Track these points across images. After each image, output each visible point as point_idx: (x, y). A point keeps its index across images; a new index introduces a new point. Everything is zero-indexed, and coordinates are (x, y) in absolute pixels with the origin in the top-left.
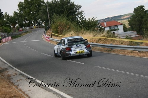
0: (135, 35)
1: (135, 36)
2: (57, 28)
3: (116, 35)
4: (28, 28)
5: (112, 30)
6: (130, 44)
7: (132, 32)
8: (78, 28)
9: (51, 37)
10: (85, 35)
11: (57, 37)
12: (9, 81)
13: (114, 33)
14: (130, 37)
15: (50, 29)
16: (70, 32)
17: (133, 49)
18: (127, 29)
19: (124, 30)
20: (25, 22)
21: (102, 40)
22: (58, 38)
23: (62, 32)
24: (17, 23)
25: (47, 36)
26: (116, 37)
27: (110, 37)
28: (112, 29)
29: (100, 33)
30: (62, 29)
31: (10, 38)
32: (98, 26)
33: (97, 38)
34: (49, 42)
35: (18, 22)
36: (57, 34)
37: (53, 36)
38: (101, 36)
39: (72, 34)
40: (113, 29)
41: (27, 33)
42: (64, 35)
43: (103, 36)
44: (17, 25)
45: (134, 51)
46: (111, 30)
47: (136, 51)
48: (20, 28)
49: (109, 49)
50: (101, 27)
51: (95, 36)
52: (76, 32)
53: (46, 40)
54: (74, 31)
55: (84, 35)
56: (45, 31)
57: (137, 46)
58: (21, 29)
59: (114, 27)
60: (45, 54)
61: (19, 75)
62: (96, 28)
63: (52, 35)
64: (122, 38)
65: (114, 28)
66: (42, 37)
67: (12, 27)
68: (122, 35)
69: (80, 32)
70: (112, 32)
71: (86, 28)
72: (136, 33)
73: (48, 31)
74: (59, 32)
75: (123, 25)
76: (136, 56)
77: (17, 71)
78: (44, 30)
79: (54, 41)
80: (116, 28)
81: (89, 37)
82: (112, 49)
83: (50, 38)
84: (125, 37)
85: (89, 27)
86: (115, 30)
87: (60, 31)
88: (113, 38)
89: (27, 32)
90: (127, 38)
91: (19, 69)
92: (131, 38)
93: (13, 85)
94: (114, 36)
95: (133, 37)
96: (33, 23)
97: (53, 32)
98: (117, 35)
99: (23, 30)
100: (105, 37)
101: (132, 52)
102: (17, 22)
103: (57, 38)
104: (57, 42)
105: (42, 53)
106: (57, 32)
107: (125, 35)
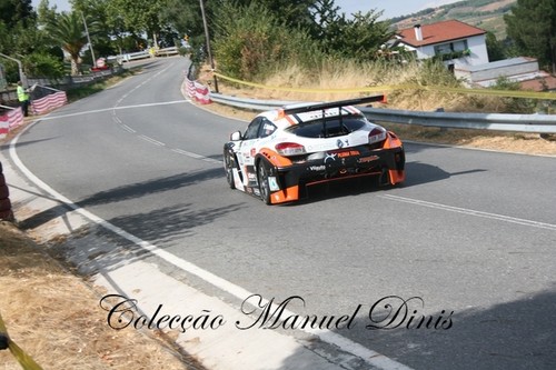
0: (534, 72)
1: (530, 76)
2: (236, 55)
3: (458, 75)
4: (127, 57)
5: (446, 58)
6: (512, 106)
7: (521, 60)
8: (313, 52)
9: (214, 89)
10: (342, 79)
11: (238, 88)
12: (62, 259)
13: (451, 67)
14: (512, 80)
15: (208, 60)
16: (283, 67)
19: (489, 56)
20: (116, 33)
21: (405, 94)
22: (242, 91)
23: (256, 68)
24: (85, 41)
26: (457, 84)
27: (435, 83)
28: (446, 51)
29: (396, 69)
30: (257, 59)
31: (61, 96)
32: (392, 42)
34: (207, 108)
35: (91, 35)
36: (237, 77)
38: (402, 80)
39: (291, 77)
40: (449, 51)
41: (124, 77)
42: (262, 81)
43: (408, 82)
44: (85, 49)
48: (97, 59)
49: (430, 129)
50: (403, 47)
51: (379, 80)
52: (310, 66)
53: (197, 99)
54: (299, 65)
55: (335, 76)
56: (193, 69)
58: (100, 63)
59: (452, 44)
60: (190, 154)
61: (98, 234)
62: (384, 50)
63: (217, 82)
64: (482, 83)
65: (452, 48)
66: (182, 90)
67: (67, 55)
68: (482, 75)
69: (321, 69)
70: (447, 63)
71: (346, 53)
72: (536, 65)
73: (204, 66)
74: (244, 68)
75: (484, 37)
76: (534, 153)
77: (86, 219)
78: (186, 61)
79: (224, 105)
80: (459, 48)
81: (356, 84)
82: (443, 129)
83: (209, 93)
84: (494, 83)
85: (356, 47)
86: (456, 56)
87: (249, 65)
88: (446, 86)
89: (123, 73)
90: (502, 83)
91: (96, 214)
92: (515, 87)
93: (76, 273)
95: (525, 81)
96: (145, 36)
97: (222, 71)
98: (464, 74)
99: (108, 66)
102: (86, 33)
103: (237, 91)
104: (236, 107)
105: (181, 152)
106: (236, 70)
107: (495, 74)
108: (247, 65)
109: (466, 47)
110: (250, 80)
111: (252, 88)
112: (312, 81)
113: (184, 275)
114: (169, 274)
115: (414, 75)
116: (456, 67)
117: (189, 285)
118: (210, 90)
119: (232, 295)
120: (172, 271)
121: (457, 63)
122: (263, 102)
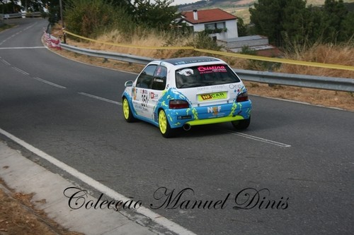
0: (265, 45)
1: (264, 48)
2: (78, 20)
3: (219, 44)
4: (7, 16)
5: (211, 32)
6: (252, 65)
7: (258, 37)
8: (128, 22)
9: (63, 40)
10: (146, 40)
11: (79, 41)
13: (215, 38)
14: (252, 49)
15: (60, 22)
16: (109, 30)
17: (257, 79)
18: (247, 31)
19: (239, 33)
21: (185, 53)
22: (81, 44)
23: (92, 29)
25: (53, 38)
26: (219, 49)
27: (205, 48)
28: (212, 28)
29: (181, 37)
30: (92, 23)
32: (178, 20)
33: (173, 48)
34: (58, 53)
36: (78, 34)
37: (67, 39)
38: (184, 44)
39: (113, 37)
40: (214, 28)
42: (95, 37)
43: (188, 45)
45: (260, 84)
46: (207, 32)
47: (264, 85)
50: (185, 23)
51: (169, 43)
52: (125, 31)
53: (52, 47)
54: (119, 30)
55: (142, 39)
56: (50, 27)
57: (266, 73)
59: (216, 24)
60: (46, 82)
62: (173, 24)
63: (66, 37)
64: (233, 50)
65: (216, 27)
66: (42, 40)
68: (232, 45)
69: (133, 34)
70: (212, 35)
71: (149, 24)
72: (267, 41)
73: (57, 26)
74: (83, 29)
75: (236, 21)
76: (264, 96)
78: (46, 22)
79: (70, 51)
80: (220, 26)
81: (155, 45)
83: (60, 43)
84: (240, 50)
85: (155, 21)
86: (219, 31)
87: (87, 27)
88: (211, 49)
89: (3, 26)
90: (245, 51)
92: (254, 53)
94: (214, 45)
95: (260, 50)
96: (19, 3)
97: (68, 29)
98: (223, 43)
100: (192, 48)
101: (254, 86)
103: (78, 44)
104: (76, 53)
105: (39, 79)
106: (79, 31)
107: (242, 45)
108: (85, 28)
109: (225, 26)
110: (87, 37)
111: (88, 42)
112: (127, 40)
113: (38, 159)
114: (28, 158)
115: (192, 41)
116: (218, 38)
117: (41, 165)
118: (61, 41)
119: (68, 173)
120: (30, 156)
121: (219, 36)
122: (95, 51)
